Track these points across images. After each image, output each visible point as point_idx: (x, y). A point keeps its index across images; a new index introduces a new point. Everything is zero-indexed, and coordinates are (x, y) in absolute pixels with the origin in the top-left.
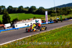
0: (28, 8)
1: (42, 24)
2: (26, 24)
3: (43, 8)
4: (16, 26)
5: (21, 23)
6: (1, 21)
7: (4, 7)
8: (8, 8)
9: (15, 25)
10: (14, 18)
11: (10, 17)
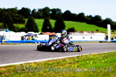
0: (91, 16)
1: (106, 41)
2: (84, 38)
3: (111, 21)
4: (71, 38)
5: (78, 35)
6: (53, 28)
7: (60, 10)
8: (65, 12)
9: (70, 36)
10: (71, 27)
11: (65, 25)
